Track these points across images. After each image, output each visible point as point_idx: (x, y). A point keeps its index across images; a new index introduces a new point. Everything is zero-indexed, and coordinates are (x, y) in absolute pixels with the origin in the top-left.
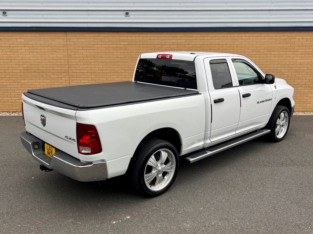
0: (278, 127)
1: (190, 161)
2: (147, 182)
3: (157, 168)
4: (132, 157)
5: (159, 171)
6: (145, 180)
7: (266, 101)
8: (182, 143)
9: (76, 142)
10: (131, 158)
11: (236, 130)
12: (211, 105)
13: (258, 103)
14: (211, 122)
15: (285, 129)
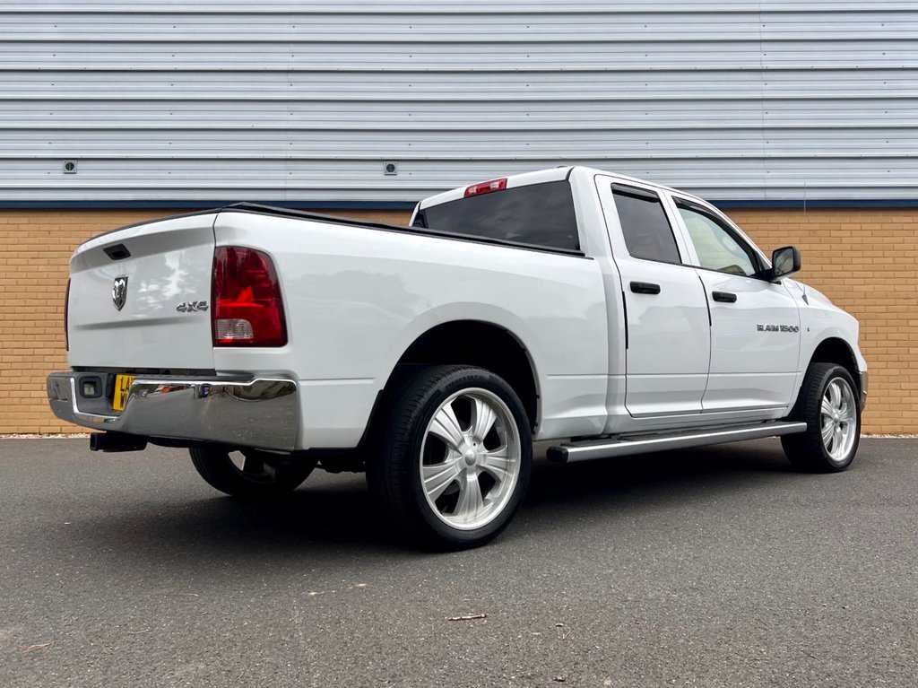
0: (829, 425)
1: (567, 453)
2: (428, 491)
3: (460, 450)
4: (382, 388)
5: (469, 461)
6: (424, 482)
7: (782, 330)
8: (540, 391)
9: (209, 310)
10: (380, 391)
11: (702, 396)
12: (623, 293)
13: (760, 328)
14: (627, 347)
15: (849, 438)
